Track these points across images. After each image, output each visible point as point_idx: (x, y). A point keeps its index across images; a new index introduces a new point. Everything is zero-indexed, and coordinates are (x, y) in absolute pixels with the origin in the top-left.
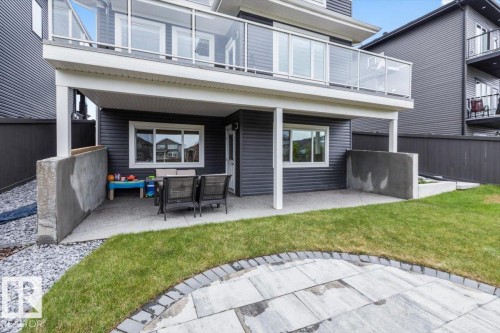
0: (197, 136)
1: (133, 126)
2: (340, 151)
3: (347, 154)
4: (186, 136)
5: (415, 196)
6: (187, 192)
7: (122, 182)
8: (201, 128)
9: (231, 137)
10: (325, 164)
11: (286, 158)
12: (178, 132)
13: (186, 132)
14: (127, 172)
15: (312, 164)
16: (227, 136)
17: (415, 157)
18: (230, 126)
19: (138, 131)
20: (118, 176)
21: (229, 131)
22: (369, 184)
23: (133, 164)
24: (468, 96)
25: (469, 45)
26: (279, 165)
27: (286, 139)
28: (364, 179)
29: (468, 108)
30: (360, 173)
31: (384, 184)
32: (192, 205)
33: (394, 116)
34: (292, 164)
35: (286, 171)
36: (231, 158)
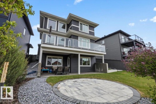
0: (61, 59)
1: (47, 57)
2: (93, 63)
3: (95, 64)
4: (59, 59)
5: (108, 72)
6: (61, 70)
7: (44, 69)
8: (62, 57)
9: (69, 60)
10: (90, 66)
11: (81, 64)
12: (57, 58)
13: (59, 58)
14: (45, 67)
15: (87, 66)
16: (68, 59)
17: (107, 64)
18: (69, 57)
19: (48, 58)
20: (43, 68)
21: (69, 58)
22: (99, 70)
23: (47, 65)
24: (122, 51)
25: (121, 40)
26: (79, 66)
27: (81, 60)
28: (99, 69)
29: (122, 54)
30: (98, 68)
31: (102, 70)
32: (62, 73)
33: (103, 56)
34: (82, 66)
35: (81, 67)
36: (69, 64)
